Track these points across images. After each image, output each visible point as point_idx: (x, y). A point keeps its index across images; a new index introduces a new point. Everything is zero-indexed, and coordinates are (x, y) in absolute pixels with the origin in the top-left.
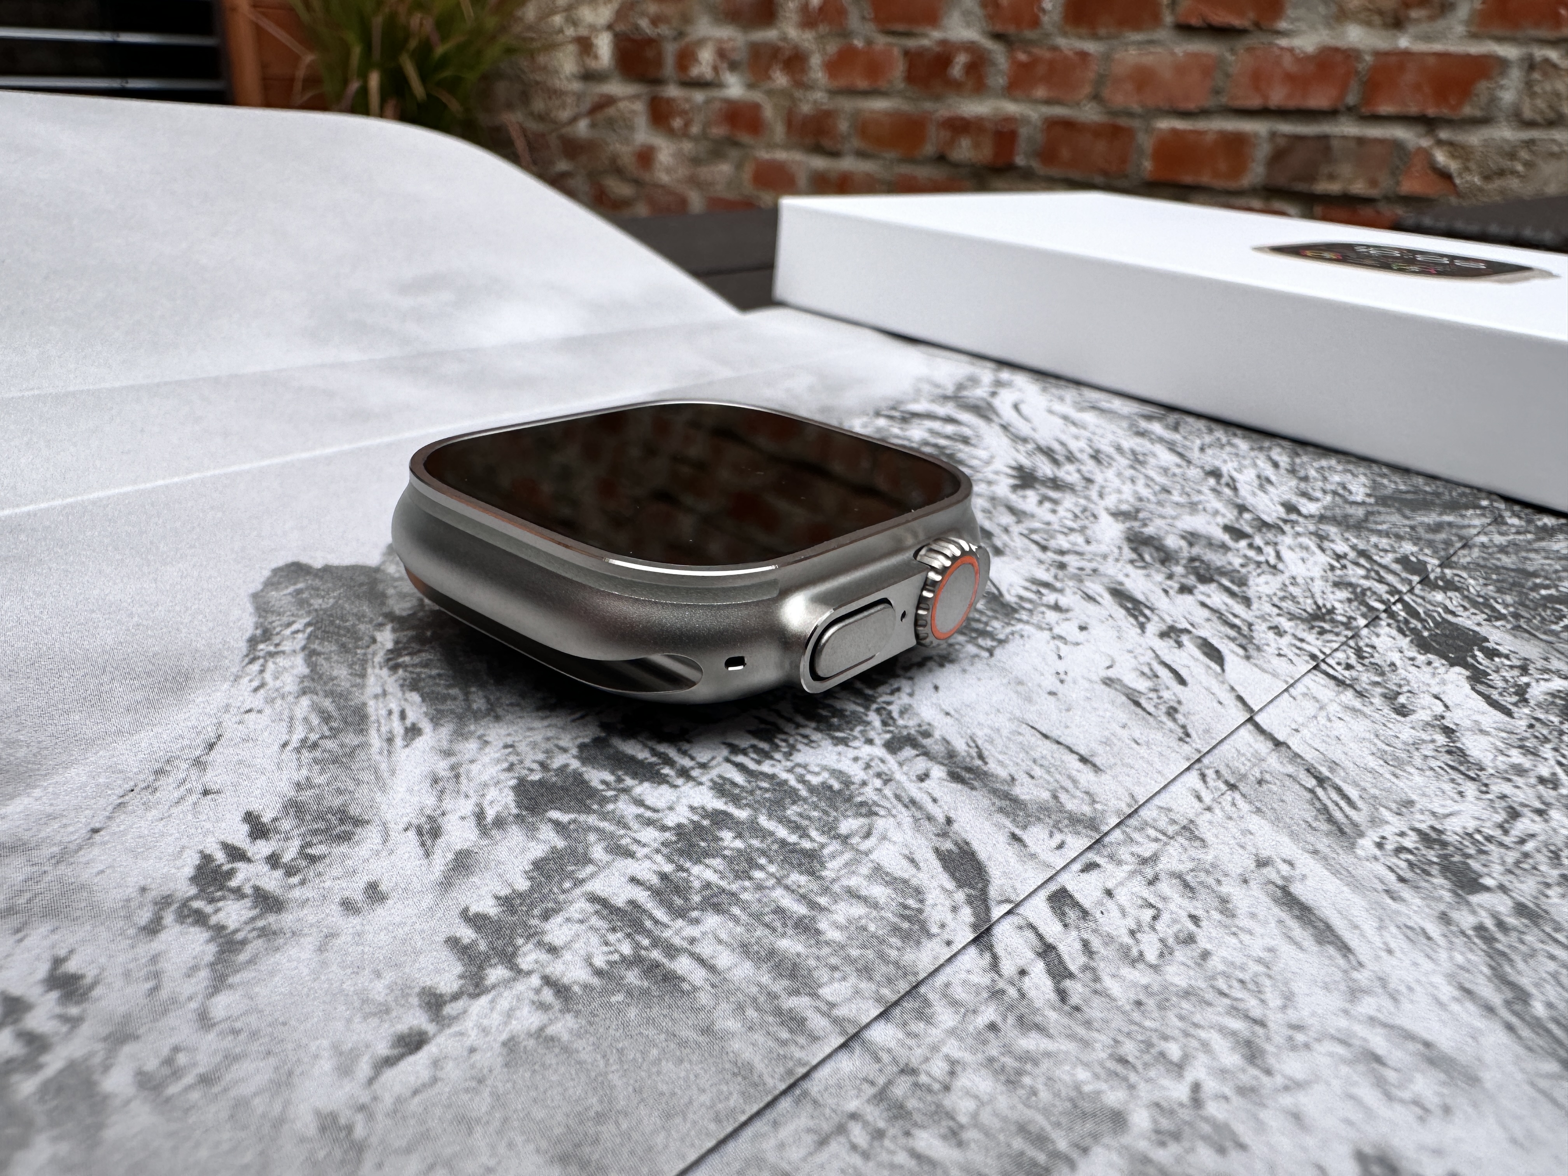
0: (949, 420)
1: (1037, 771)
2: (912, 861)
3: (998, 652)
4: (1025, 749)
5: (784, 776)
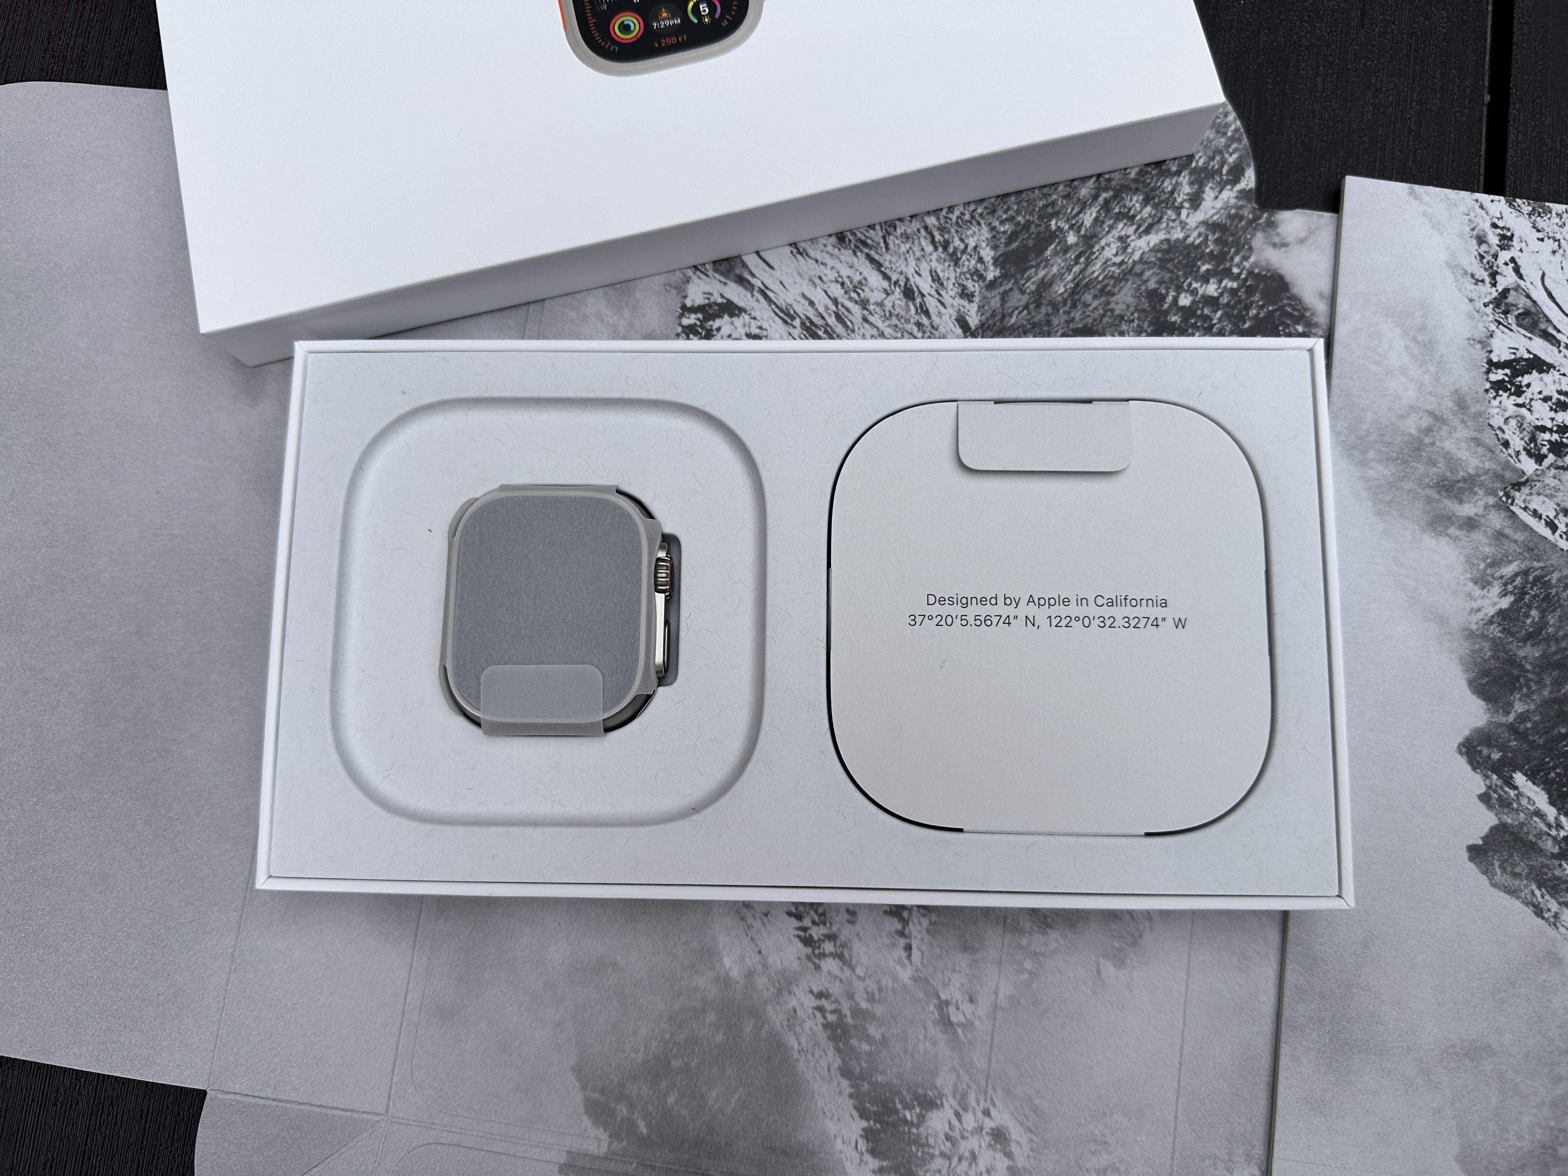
0: (1538, 365)
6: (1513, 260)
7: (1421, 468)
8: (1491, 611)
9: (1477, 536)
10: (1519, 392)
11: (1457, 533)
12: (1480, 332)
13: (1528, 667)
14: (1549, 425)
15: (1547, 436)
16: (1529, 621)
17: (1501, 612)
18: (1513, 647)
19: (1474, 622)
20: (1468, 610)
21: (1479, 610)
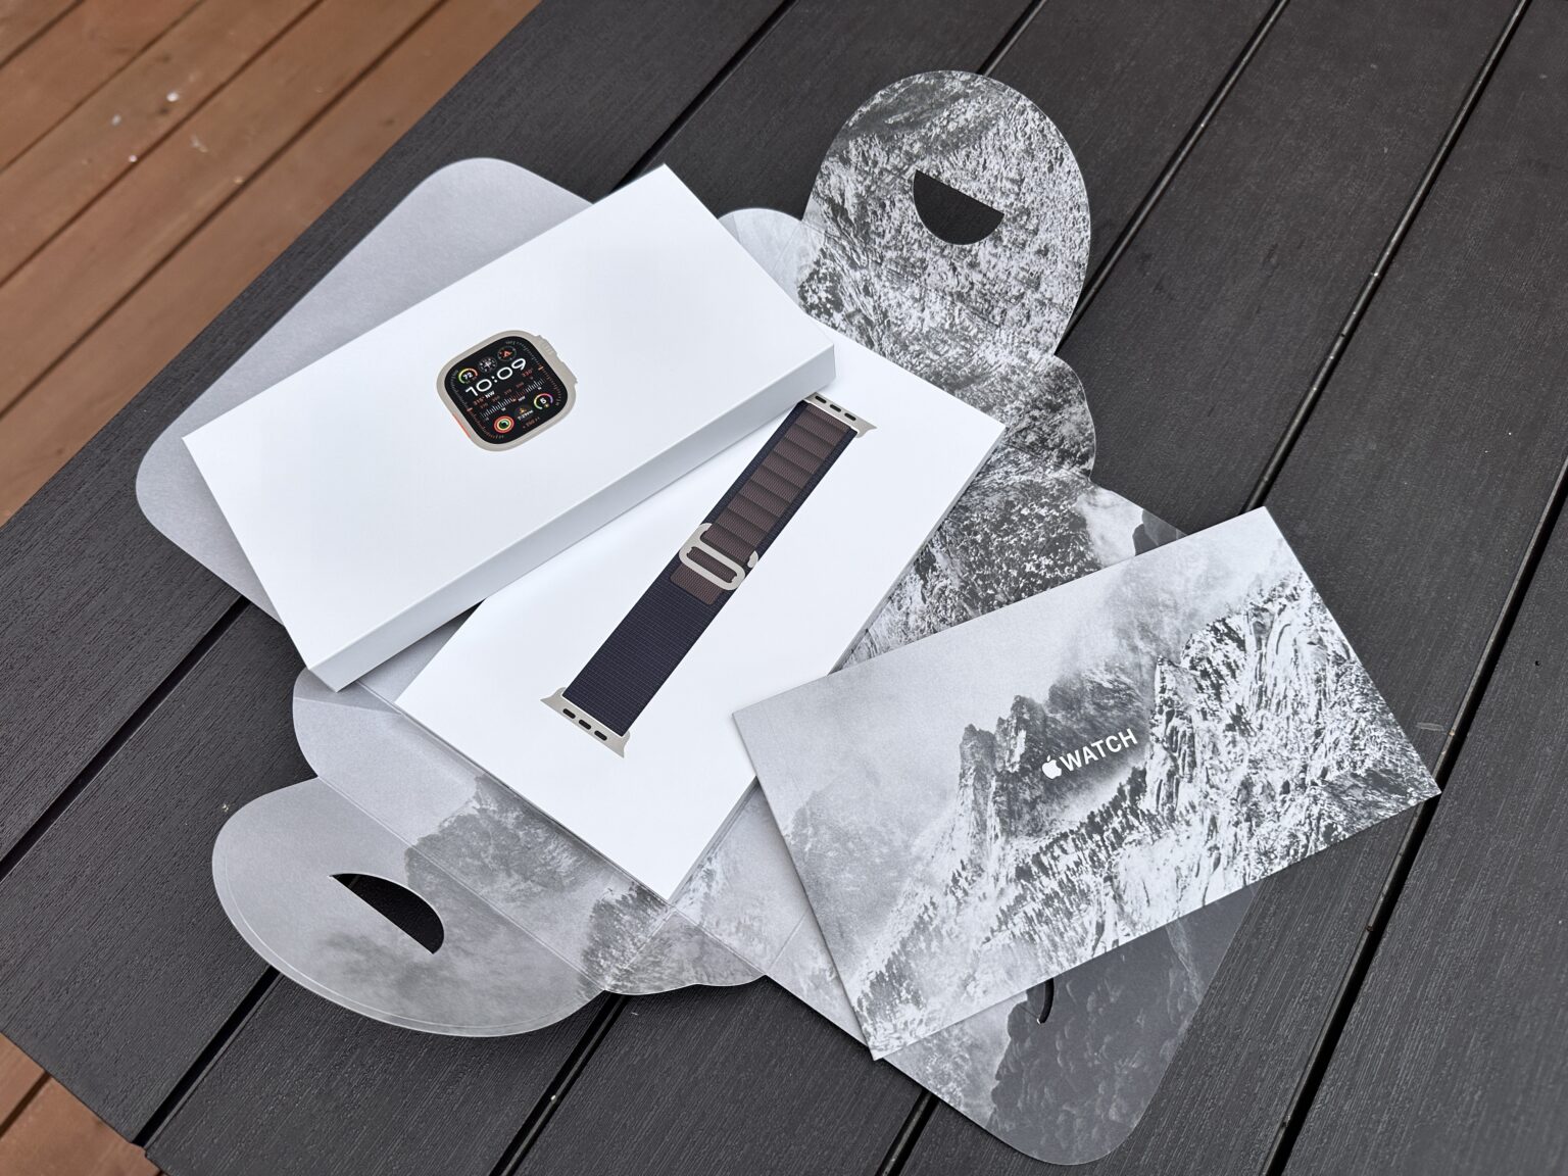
0: (1241, 644)
1: (1134, 902)
2: (1090, 923)
3: (1156, 843)
4: (1137, 891)
5: (1076, 883)
6: (1285, 606)
7: (1144, 612)
8: (1097, 680)
9: (1130, 655)
10: (1220, 641)
11: (1125, 645)
12: (1237, 608)
13: (1082, 711)
14: (1214, 664)
15: (1208, 666)
16: (1106, 701)
17: (1100, 685)
18: (1087, 700)
19: (1086, 674)
20: (1090, 668)
21: (1094, 673)
